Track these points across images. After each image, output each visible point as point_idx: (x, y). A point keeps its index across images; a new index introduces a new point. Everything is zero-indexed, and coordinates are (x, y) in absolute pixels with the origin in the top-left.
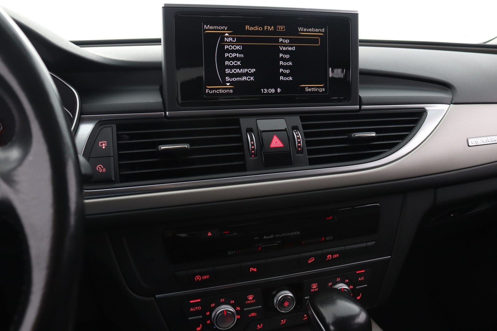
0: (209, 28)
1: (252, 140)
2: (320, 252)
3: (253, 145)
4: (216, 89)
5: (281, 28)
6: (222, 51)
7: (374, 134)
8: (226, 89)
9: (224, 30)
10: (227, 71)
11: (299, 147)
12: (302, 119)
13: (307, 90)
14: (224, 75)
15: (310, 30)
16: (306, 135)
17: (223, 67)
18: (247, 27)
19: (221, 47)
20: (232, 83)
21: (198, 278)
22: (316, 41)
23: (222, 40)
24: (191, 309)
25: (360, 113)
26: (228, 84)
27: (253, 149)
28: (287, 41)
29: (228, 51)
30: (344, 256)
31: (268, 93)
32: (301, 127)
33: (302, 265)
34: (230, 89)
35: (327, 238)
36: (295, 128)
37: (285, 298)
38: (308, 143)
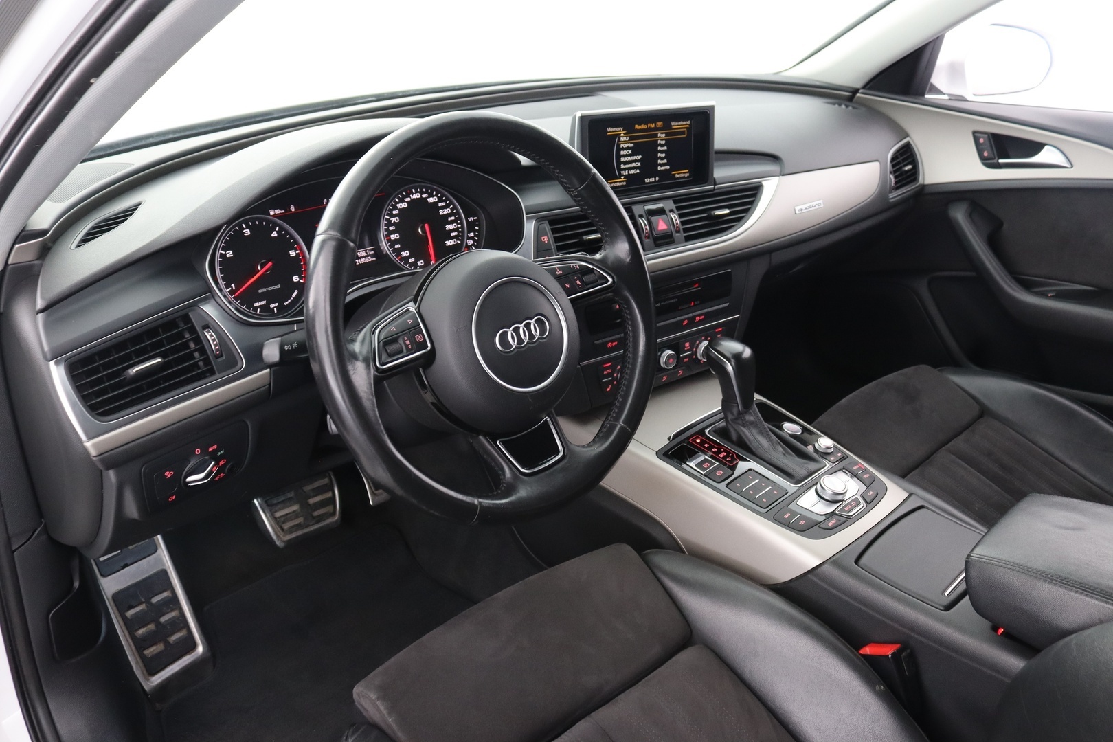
0: (611, 131)
1: (645, 225)
2: (690, 315)
3: (646, 229)
4: (614, 183)
5: (660, 124)
6: (619, 149)
7: (727, 211)
8: (621, 182)
9: (620, 131)
10: (622, 166)
11: (677, 227)
12: (675, 202)
13: (677, 176)
14: (620, 170)
15: (680, 123)
16: (680, 216)
17: (619, 163)
18: (637, 127)
19: (619, 145)
20: (625, 176)
21: (610, 345)
22: (683, 133)
23: (619, 140)
24: (605, 373)
25: (715, 192)
26: (622, 177)
27: (647, 233)
28: (664, 135)
29: (623, 149)
30: (709, 317)
31: (650, 183)
32: (675, 210)
33: (678, 327)
34: (623, 181)
35: (696, 303)
36: (671, 211)
37: (669, 356)
38: (683, 223)
